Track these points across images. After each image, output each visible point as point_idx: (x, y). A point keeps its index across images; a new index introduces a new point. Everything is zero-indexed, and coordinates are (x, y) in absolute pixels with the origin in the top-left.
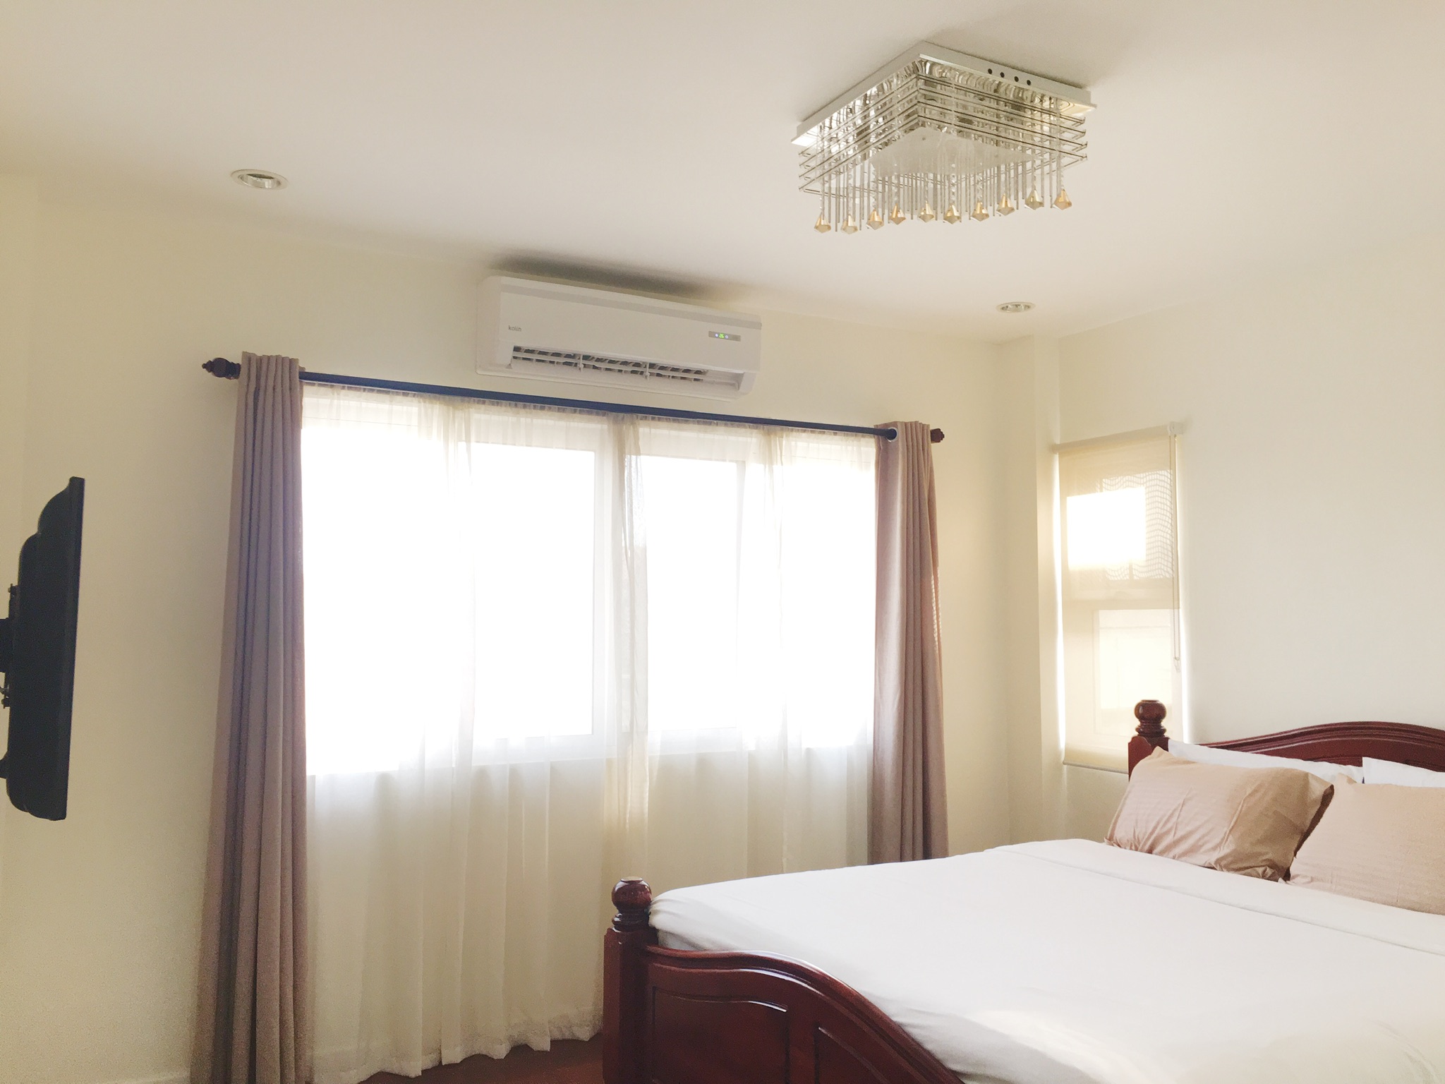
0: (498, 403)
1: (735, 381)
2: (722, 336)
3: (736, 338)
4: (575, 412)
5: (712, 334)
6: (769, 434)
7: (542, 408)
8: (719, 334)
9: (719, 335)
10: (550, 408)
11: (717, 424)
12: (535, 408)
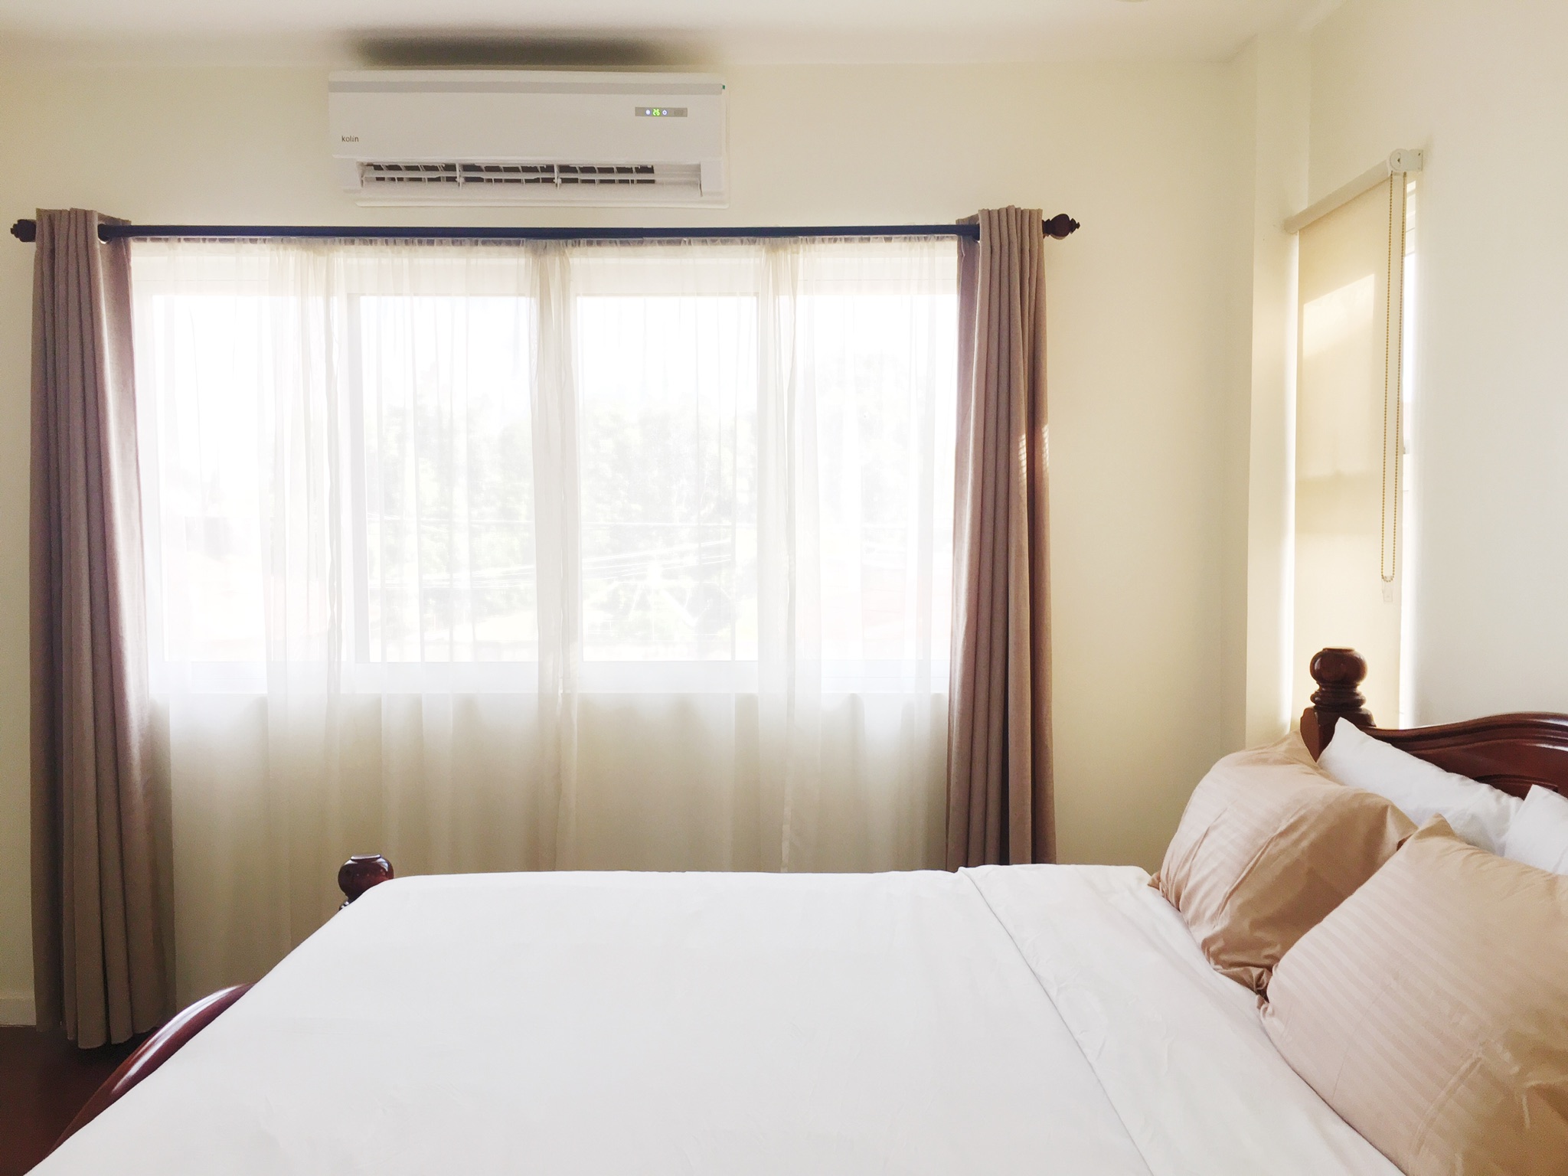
0: (371, 242)
1: (692, 177)
2: (657, 112)
3: (680, 112)
4: (476, 243)
5: (640, 111)
6: (774, 248)
7: (431, 243)
8: (651, 110)
9: (652, 112)
10: (441, 243)
11: (690, 243)
12: (420, 243)
